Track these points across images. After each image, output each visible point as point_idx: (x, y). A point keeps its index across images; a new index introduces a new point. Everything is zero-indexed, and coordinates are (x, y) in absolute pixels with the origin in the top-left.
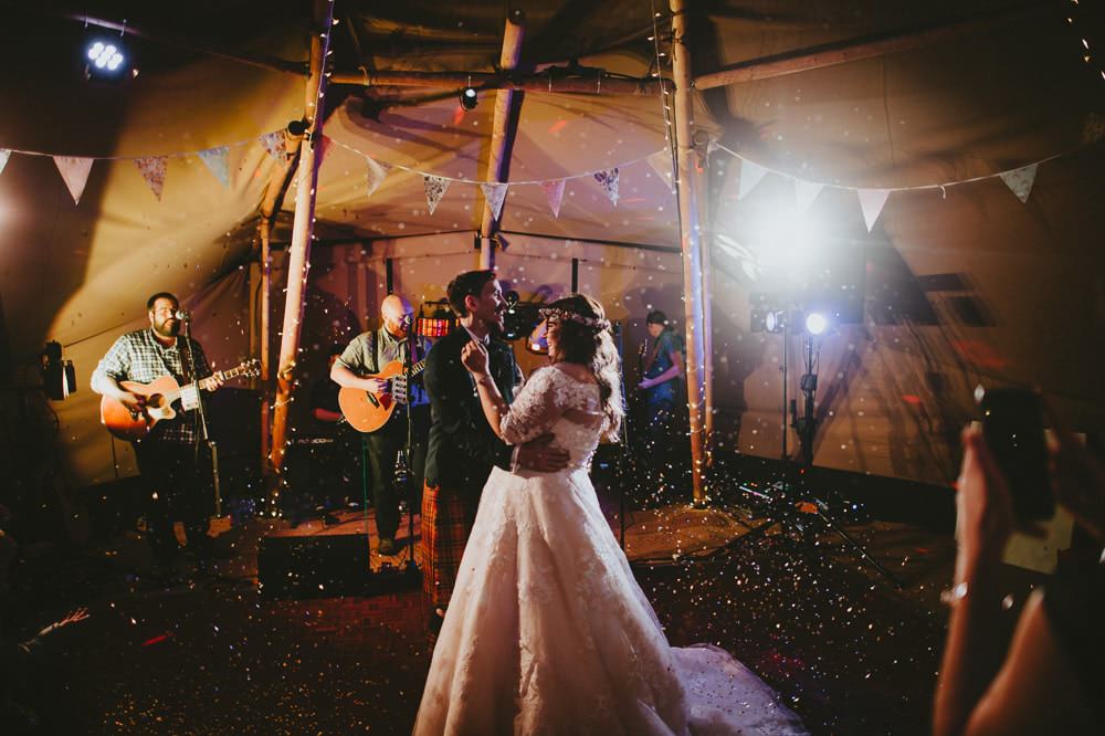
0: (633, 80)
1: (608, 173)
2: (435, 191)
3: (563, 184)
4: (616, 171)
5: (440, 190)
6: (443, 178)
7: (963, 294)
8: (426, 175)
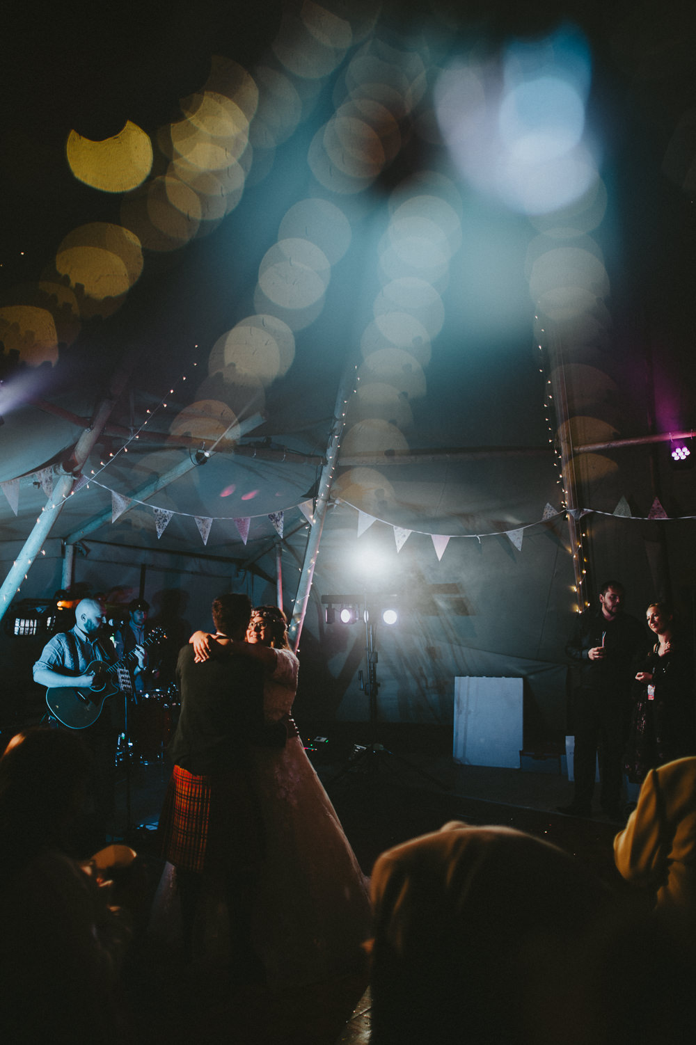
0: (304, 455)
1: (277, 514)
2: (161, 521)
3: (249, 521)
4: (282, 514)
5: (165, 520)
6: (168, 511)
7: (457, 596)
8: (156, 508)
